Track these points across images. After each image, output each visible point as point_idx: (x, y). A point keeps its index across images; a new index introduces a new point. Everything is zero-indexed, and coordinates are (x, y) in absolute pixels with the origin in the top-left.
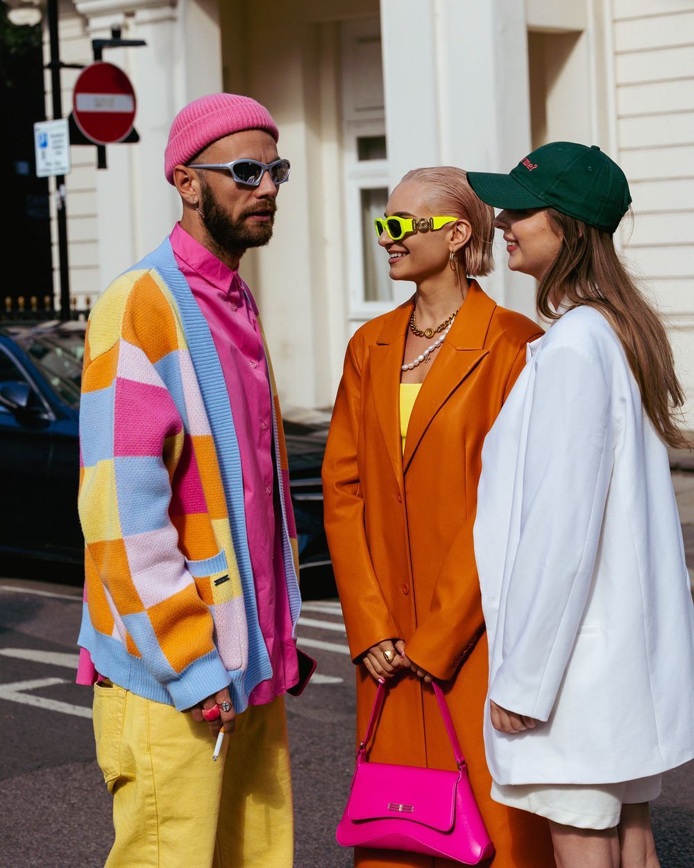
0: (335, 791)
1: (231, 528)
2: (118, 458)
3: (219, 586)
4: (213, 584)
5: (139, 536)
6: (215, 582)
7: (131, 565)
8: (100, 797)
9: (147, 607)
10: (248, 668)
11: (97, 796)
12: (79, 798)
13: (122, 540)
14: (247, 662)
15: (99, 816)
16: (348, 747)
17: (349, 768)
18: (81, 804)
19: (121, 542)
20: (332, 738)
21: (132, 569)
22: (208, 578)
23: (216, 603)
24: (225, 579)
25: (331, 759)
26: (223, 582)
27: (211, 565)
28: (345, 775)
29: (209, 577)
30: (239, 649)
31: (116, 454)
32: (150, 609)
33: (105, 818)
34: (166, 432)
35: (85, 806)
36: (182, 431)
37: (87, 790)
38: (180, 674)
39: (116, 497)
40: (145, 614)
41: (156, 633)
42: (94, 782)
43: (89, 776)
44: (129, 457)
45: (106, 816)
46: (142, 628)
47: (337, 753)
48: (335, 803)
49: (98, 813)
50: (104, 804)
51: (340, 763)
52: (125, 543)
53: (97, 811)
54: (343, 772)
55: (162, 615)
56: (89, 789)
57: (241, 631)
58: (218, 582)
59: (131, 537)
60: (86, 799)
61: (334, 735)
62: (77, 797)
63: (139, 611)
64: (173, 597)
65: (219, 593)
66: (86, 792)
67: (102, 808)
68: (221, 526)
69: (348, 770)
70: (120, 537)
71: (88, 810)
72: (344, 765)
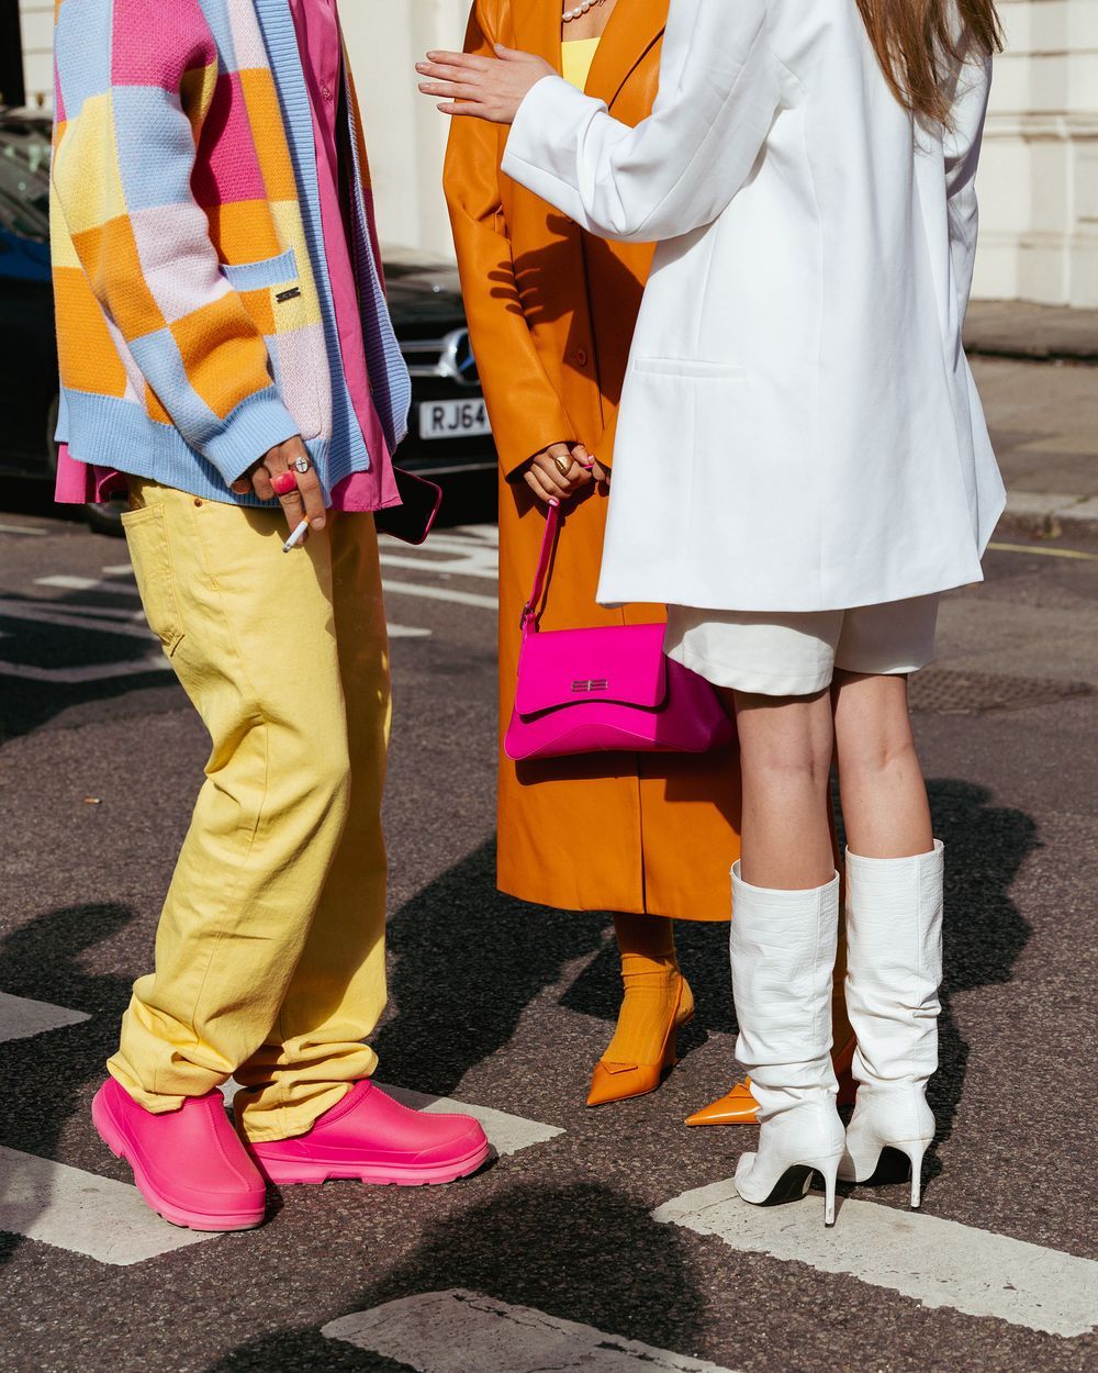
0: (401, 767)
1: (303, 217)
2: (117, 87)
3: (284, 304)
4: (274, 300)
5: (154, 210)
6: (277, 296)
7: (142, 255)
8: (43, 777)
9: (169, 321)
10: (333, 437)
11: (39, 776)
12: (12, 778)
13: (127, 216)
14: (330, 427)
15: (39, 800)
16: (428, 714)
17: (427, 740)
18: (14, 785)
19: (125, 220)
20: (405, 704)
21: (143, 262)
22: (267, 291)
23: (278, 330)
24: (294, 293)
25: (400, 729)
26: (289, 298)
27: (271, 269)
28: (419, 748)
29: (268, 289)
30: (316, 405)
31: (115, 82)
32: (175, 324)
33: (49, 803)
34: (190, 57)
35: (21, 788)
36: (215, 63)
37: (25, 769)
38: (225, 421)
39: (115, 150)
40: (167, 332)
41: (184, 362)
42: (38, 759)
43: (30, 751)
44: (135, 87)
45: (50, 799)
46: (162, 353)
47: (410, 723)
48: (399, 782)
49: (39, 796)
50: (49, 786)
51: (414, 735)
52: (132, 221)
53: (38, 793)
54: (416, 745)
55: (193, 334)
56: (29, 767)
57: (319, 377)
58: (282, 297)
59: (141, 212)
60: (23, 779)
61: (409, 700)
62: (9, 777)
63: (158, 327)
64: (209, 306)
65: (284, 313)
66: (23, 772)
67: (46, 790)
68: (286, 212)
69: (424, 743)
70: (125, 212)
71: (24, 793)
72: (418, 736)
